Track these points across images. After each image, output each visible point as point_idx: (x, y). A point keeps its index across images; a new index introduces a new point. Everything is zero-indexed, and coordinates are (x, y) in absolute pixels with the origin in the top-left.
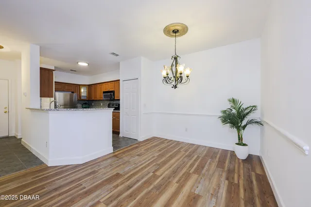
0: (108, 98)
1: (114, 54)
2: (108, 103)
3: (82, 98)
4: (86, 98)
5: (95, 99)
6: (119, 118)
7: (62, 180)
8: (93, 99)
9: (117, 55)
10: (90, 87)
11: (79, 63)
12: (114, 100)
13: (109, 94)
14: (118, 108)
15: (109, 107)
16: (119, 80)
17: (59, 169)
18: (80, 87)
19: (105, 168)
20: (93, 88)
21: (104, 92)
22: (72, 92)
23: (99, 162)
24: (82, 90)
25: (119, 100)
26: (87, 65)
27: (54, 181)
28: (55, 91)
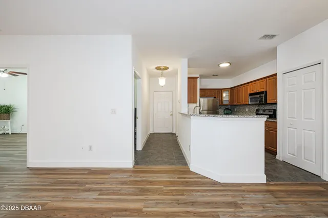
0: (256, 101)
1: (266, 36)
2: (256, 108)
3: (225, 103)
4: (228, 103)
5: (239, 104)
6: (276, 131)
7: (199, 193)
8: (236, 103)
9: (273, 36)
10: (232, 90)
11: (221, 65)
12: (266, 103)
13: (258, 96)
14: (273, 115)
15: (257, 114)
16: (276, 74)
17: (198, 178)
18: (221, 92)
19: (253, 206)
20: (236, 91)
21: (250, 95)
22: (215, 97)
23: (244, 191)
24: (224, 95)
25: (276, 104)
26: (229, 64)
27: (192, 191)
28: (200, 97)
